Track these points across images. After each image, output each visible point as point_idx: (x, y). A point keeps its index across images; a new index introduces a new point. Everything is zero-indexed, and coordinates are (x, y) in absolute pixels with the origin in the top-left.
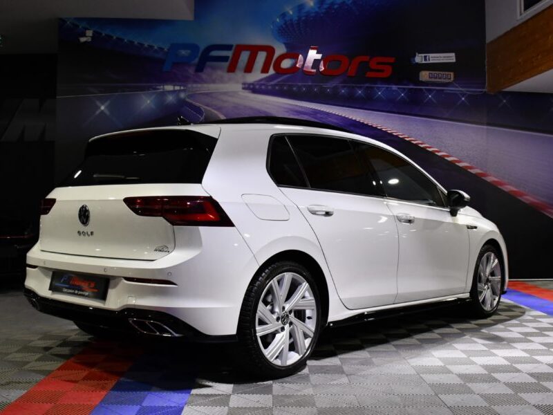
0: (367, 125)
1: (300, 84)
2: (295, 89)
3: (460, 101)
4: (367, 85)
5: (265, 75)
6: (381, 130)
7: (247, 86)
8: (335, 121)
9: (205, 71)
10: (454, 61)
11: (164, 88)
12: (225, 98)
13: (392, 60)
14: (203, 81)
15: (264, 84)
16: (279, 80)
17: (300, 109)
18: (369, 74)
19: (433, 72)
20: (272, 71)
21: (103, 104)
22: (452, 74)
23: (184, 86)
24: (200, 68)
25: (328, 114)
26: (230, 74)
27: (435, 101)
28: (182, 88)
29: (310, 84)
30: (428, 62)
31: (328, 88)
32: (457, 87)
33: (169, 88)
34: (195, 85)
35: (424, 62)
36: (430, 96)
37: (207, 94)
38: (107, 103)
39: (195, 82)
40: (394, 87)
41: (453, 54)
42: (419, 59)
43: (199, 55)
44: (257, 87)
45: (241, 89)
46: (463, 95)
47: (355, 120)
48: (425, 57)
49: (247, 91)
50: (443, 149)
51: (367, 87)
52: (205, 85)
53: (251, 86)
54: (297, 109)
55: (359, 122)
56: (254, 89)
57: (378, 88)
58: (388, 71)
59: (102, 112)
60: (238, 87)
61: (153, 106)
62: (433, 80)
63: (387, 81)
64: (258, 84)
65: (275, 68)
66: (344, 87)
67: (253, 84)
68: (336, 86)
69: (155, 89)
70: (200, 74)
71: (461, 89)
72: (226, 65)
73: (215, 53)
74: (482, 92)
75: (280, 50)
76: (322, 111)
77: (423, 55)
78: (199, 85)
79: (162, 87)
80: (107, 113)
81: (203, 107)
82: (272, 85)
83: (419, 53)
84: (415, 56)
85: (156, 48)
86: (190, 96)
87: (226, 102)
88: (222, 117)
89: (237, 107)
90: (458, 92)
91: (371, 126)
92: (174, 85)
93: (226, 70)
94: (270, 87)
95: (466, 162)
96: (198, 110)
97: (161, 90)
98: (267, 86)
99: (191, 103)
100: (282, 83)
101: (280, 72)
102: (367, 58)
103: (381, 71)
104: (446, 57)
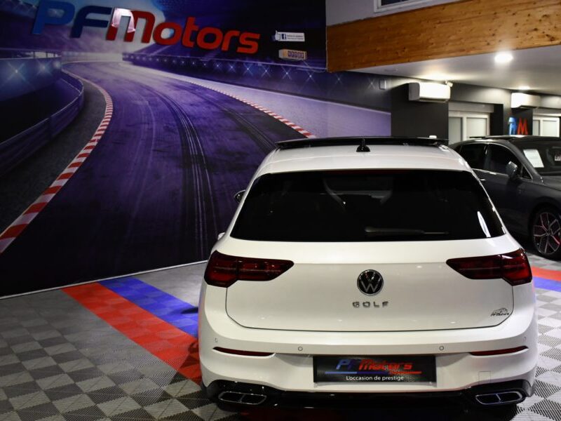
0: (238, 100)
1: (179, 57)
2: (174, 61)
3: (309, 79)
4: (238, 60)
5: (145, 45)
6: (249, 105)
7: (127, 57)
8: (211, 97)
9: (82, 36)
10: (303, 40)
11: (34, 56)
12: (105, 69)
13: (257, 37)
14: (80, 49)
15: (143, 56)
16: (160, 51)
17: (180, 84)
18: (240, 50)
19: (291, 51)
20: (152, 42)
22: (305, 52)
23: (59, 54)
24: (76, 33)
25: (205, 89)
26: (111, 42)
27: (290, 78)
28: (56, 56)
29: (188, 57)
30: (284, 40)
31: (205, 62)
32: (306, 65)
33: (41, 55)
34: (71, 53)
35: (282, 40)
36: (287, 73)
37: (86, 65)
39: (71, 49)
40: (260, 63)
41: (303, 34)
42: (278, 37)
43: (75, 17)
44: (138, 58)
45: (121, 60)
46: (311, 72)
47: (228, 96)
48: (283, 35)
49: (130, 62)
50: (297, 123)
51: (238, 63)
52: (83, 54)
53: (132, 57)
54: (177, 83)
55: (232, 97)
56: (135, 60)
57: (247, 63)
58: (255, 48)
60: (120, 57)
61: (24, 79)
62: (291, 58)
63: (253, 57)
64: (138, 55)
65: (155, 39)
66: (218, 62)
67: (132, 55)
68: (211, 61)
69: (24, 56)
70: (76, 39)
71: (308, 67)
72: (105, 30)
73: (92, 16)
74: (323, 70)
75: (160, 18)
77: (281, 33)
78: (76, 54)
79: (32, 53)
81: (82, 80)
82: (152, 57)
83: (279, 31)
84: (274, 34)
85: (21, 3)
86: (67, 66)
87: (106, 73)
88: (102, 91)
89: (118, 80)
90: (307, 70)
91: (242, 102)
92: (47, 52)
93: (104, 36)
94: (150, 59)
95: (313, 134)
96: (76, 83)
97: (32, 58)
98: (148, 58)
99: (68, 75)
100: (162, 55)
101: (160, 42)
102: (236, 33)
103: (249, 47)
104: (299, 37)
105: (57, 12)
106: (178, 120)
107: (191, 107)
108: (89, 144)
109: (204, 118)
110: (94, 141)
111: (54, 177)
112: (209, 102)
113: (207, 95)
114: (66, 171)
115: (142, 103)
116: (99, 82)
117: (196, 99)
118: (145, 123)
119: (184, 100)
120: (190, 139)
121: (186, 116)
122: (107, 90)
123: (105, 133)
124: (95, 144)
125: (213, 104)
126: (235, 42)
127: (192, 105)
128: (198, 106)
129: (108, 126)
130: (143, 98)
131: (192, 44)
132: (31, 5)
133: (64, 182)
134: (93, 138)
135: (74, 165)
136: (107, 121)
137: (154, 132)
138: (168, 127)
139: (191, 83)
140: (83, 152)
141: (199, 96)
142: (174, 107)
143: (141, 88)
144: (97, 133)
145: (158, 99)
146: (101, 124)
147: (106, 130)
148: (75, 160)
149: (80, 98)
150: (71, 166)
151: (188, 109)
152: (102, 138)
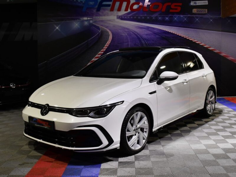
0: (170, 33)
1: (141, 16)
2: (139, 18)
3: (210, 22)
4: (170, 15)
5: (126, 12)
6: (176, 34)
7: (119, 17)
8: (156, 31)
9: (101, 11)
10: (207, 4)
11: (83, 19)
12: (110, 22)
13: (181, 4)
14: (99, 15)
15: (125, 16)
16: (132, 14)
18: (171, 11)
19: (198, 9)
20: (129, 10)
21: (57, 26)
22: (207, 10)
24: (98, 10)
25: (154, 28)
26: (112, 12)
27: (199, 22)
28: (91, 18)
29: (146, 15)
30: (196, 5)
31: (154, 17)
32: (208, 15)
33: (85, 18)
34: (96, 17)
35: (194, 5)
36: (197, 20)
37: (102, 21)
38: (59, 26)
40: (182, 16)
41: (207, 1)
43: (98, 4)
44: (123, 17)
45: (116, 19)
47: (165, 31)
48: (195, 3)
49: (119, 19)
50: (203, 42)
51: (170, 16)
52: (101, 17)
53: (121, 17)
54: (141, 26)
55: (167, 31)
56: (122, 18)
57: (175, 16)
58: (179, 9)
59: (57, 30)
60: (116, 17)
61: (79, 27)
62: (198, 12)
63: (179, 13)
65: (130, 9)
66: (160, 16)
67: (121, 16)
68: (157, 16)
69: (79, 19)
70: (99, 12)
71: (210, 16)
72: (110, 8)
74: (219, 17)
76: (151, 27)
77: (194, 2)
78: (98, 17)
80: (59, 30)
81: (100, 27)
82: (130, 16)
83: (192, 1)
84: (190, 2)
85: (79, 1)
86: (95, 22)
87: (110, 24)
88: (108, 30)
89: (114, 26)
90: (209, 18)
91: (172, 33)
92: (87, 17)
93: (109, 10)
94: (128, 17)
95: (213, 47)
96: (98, 28)
97: (82, 20)
99: (95, 25)
100: (134, 15)
101: (133, 10)
102: (170, 4)
103: (176, 9)
104: (204, 3)
105: (91, 3)
106: (140, 41)
107: (147, 36)
108: (102, 50)
109: (153, 40)
110: (104, 49)
111: (89, 61)
112: (155, 34)
113: (155, 30)
114: (93, 60)
115: (124, 34)
116: (107, 27)
117: (149, 32)
118: (126, 42)
119: (143, 33)
121: (144, 39)
122: (110, 30)
124: (105, 50)
125: (157, 34)
127: (147, 35)
128: (149, 35)
129: (110, 43)
130: (125, 32)
131: (147, 10)
132: (82, 2)
134: (104, 48)
137: (129, 45)
138: (135, 44)
139: (147, 26)
140: (100, 53)
142: (138, 35)
143: (124, 29)
144: (105, 46)
145: (132, 33)
146: (107, 43)
147: (109, 45)
148: (97, 56)
149: (99, 33)
150: (95, 58)
151: (145, 37)
152: (107, 48)
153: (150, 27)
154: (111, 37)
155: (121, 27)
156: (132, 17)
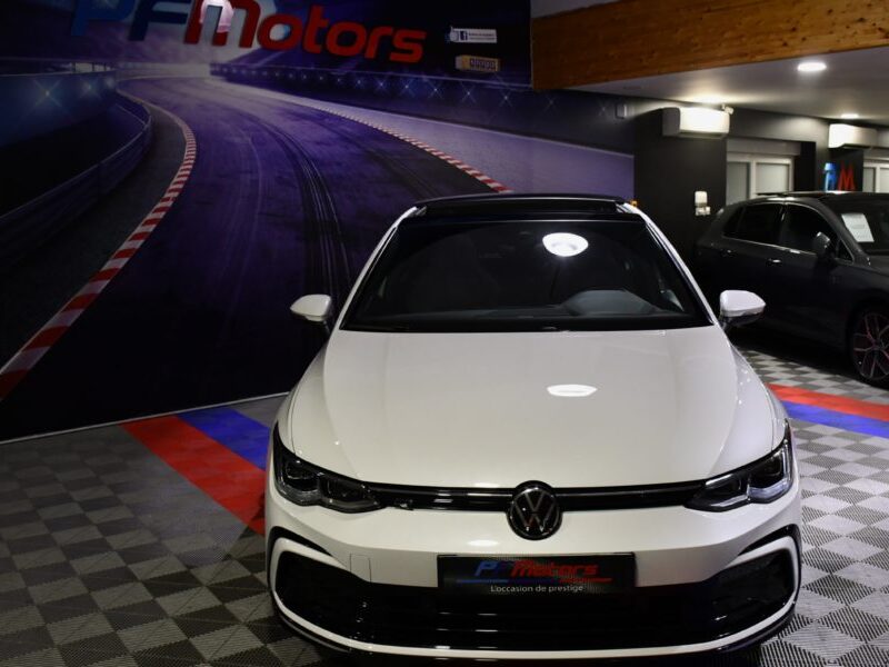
0: (392, 136)
1: (299, 68)
2: (291, 76)
3: (503, 102)
4: (390, 73)
5: (246, 51)
6: (409, 143)
7: (218, 69)
8: (349, 130)
9: (147, 38)
10: (495, 41)
11: (74, 70)
12: (184, 89)
14: (145, 58)
15: (243, 67)
16: (267, 60)
17: (302, 111)
18: (394, 57)
19: (475, 58)
20: (256, 45)
22: (496, 60)
23: (112, 65)
24: (138, 32)
25: (340, 119)
26: (192, 47)
27: (475, 101)
28: (108, 69)
29: (312, 68)
30: (464, 41)
31: (339, 77)
32: (498, 80)
33: (84, 67)
34: (130, 65)
35: (460, 41)
36: (469, 93)
37: (152, 82)
39: (131, 58)
40: (425, 78)
41: (493, 32)
42: (454, 35)
44: (234, 71)
45: (208, 75)
46: (506, 92)
47: (376, 129)
48: (462, 33)
49: (219, 78)
50: (484, 171)
51: (392, 77)
52: (149, 65)
53: (225, 70)
54: (294, 109)
55: (381, 132)
56: (231, 74)
57: (405, 78)
58: (418, 52)
60: (207, 69)
61: (58, 103)
62: (475, 69)
63: (415, 68)
64: (235, 66)
65: (260, 41)
66: (360, 75)
67: (223, 66)
68: (348, 75)
69: (58, 69)
70: (139, 44)
71: (503, 83)
72: (182, 28)
73: (162, 7)
74: (526, 88)
75: (267, 9)
76: (332, 114)
77: (459, 30)
78: (138, 65)
79: (71, 65)
81: (148, 106)
82: (259, 70)
83: (456, 27)
84: (449, 32)
86: (124, 85)
87: (185, 95)
88: (180, 123)
89: (203, 106)
90: (500, 88)
91: (397, 138)
92: (93, 64)
93: (182, 38)
94: (254, 72)
96: (139, 110)
97: (71, 72)
98: (250, 70)
99: (127, 100)
100: (272, 66)
101: (268, 46)
102: (390, 31)
103: (410, 52)
104: (487, 36)
105: (108, 3)
106: (297, 166)
107: (318, 147)
108: (159, 205)
109: (339, 164)
110: (168, 199)
111: (107, 256)
112: (345, 139)
113: (343, 127)
114: (126, 245)
115: (241, 140)
116: (175, 109)
117: (326, 133)
118: (246, 172)
119: (305, 135)
120: (317, 196)
121: (309, 160)
122: (187, 122)
123: (184, 188)
124: (169, 204)
125: (350, 142)
126: (386, 45)
127: (318, 143)
128: (328, 144)
129: (189, 176)
130: (243, 133)
131: (318, 48)
133: (122, 262)
134: (167, 195)
135: (137, 237)
136: (188, 169)
137: (260, 185)
138: (281, 177)
139: (317, 110)
140: (150, 216)
141: (330, 129)
142: (291, 146)
143: (240, 117)
144: (172, 187)
145: (266, 134)
146: (179, 173)
147: (186, 183)
148: (139, 229)
149: (145, 133)
150: (134, 238)
151: (312, 150)
152: (180, 195)
153: (329, 114)
154: (190, 154)
155: (226, 108)
156: (265, 73)
